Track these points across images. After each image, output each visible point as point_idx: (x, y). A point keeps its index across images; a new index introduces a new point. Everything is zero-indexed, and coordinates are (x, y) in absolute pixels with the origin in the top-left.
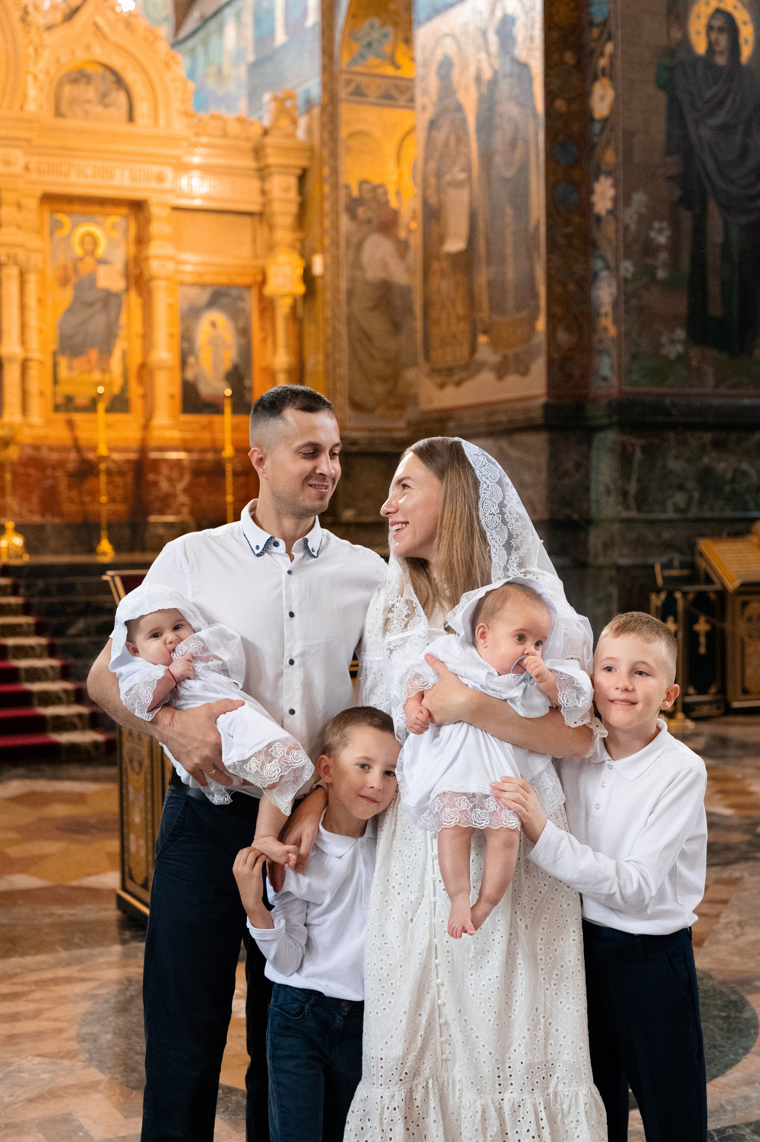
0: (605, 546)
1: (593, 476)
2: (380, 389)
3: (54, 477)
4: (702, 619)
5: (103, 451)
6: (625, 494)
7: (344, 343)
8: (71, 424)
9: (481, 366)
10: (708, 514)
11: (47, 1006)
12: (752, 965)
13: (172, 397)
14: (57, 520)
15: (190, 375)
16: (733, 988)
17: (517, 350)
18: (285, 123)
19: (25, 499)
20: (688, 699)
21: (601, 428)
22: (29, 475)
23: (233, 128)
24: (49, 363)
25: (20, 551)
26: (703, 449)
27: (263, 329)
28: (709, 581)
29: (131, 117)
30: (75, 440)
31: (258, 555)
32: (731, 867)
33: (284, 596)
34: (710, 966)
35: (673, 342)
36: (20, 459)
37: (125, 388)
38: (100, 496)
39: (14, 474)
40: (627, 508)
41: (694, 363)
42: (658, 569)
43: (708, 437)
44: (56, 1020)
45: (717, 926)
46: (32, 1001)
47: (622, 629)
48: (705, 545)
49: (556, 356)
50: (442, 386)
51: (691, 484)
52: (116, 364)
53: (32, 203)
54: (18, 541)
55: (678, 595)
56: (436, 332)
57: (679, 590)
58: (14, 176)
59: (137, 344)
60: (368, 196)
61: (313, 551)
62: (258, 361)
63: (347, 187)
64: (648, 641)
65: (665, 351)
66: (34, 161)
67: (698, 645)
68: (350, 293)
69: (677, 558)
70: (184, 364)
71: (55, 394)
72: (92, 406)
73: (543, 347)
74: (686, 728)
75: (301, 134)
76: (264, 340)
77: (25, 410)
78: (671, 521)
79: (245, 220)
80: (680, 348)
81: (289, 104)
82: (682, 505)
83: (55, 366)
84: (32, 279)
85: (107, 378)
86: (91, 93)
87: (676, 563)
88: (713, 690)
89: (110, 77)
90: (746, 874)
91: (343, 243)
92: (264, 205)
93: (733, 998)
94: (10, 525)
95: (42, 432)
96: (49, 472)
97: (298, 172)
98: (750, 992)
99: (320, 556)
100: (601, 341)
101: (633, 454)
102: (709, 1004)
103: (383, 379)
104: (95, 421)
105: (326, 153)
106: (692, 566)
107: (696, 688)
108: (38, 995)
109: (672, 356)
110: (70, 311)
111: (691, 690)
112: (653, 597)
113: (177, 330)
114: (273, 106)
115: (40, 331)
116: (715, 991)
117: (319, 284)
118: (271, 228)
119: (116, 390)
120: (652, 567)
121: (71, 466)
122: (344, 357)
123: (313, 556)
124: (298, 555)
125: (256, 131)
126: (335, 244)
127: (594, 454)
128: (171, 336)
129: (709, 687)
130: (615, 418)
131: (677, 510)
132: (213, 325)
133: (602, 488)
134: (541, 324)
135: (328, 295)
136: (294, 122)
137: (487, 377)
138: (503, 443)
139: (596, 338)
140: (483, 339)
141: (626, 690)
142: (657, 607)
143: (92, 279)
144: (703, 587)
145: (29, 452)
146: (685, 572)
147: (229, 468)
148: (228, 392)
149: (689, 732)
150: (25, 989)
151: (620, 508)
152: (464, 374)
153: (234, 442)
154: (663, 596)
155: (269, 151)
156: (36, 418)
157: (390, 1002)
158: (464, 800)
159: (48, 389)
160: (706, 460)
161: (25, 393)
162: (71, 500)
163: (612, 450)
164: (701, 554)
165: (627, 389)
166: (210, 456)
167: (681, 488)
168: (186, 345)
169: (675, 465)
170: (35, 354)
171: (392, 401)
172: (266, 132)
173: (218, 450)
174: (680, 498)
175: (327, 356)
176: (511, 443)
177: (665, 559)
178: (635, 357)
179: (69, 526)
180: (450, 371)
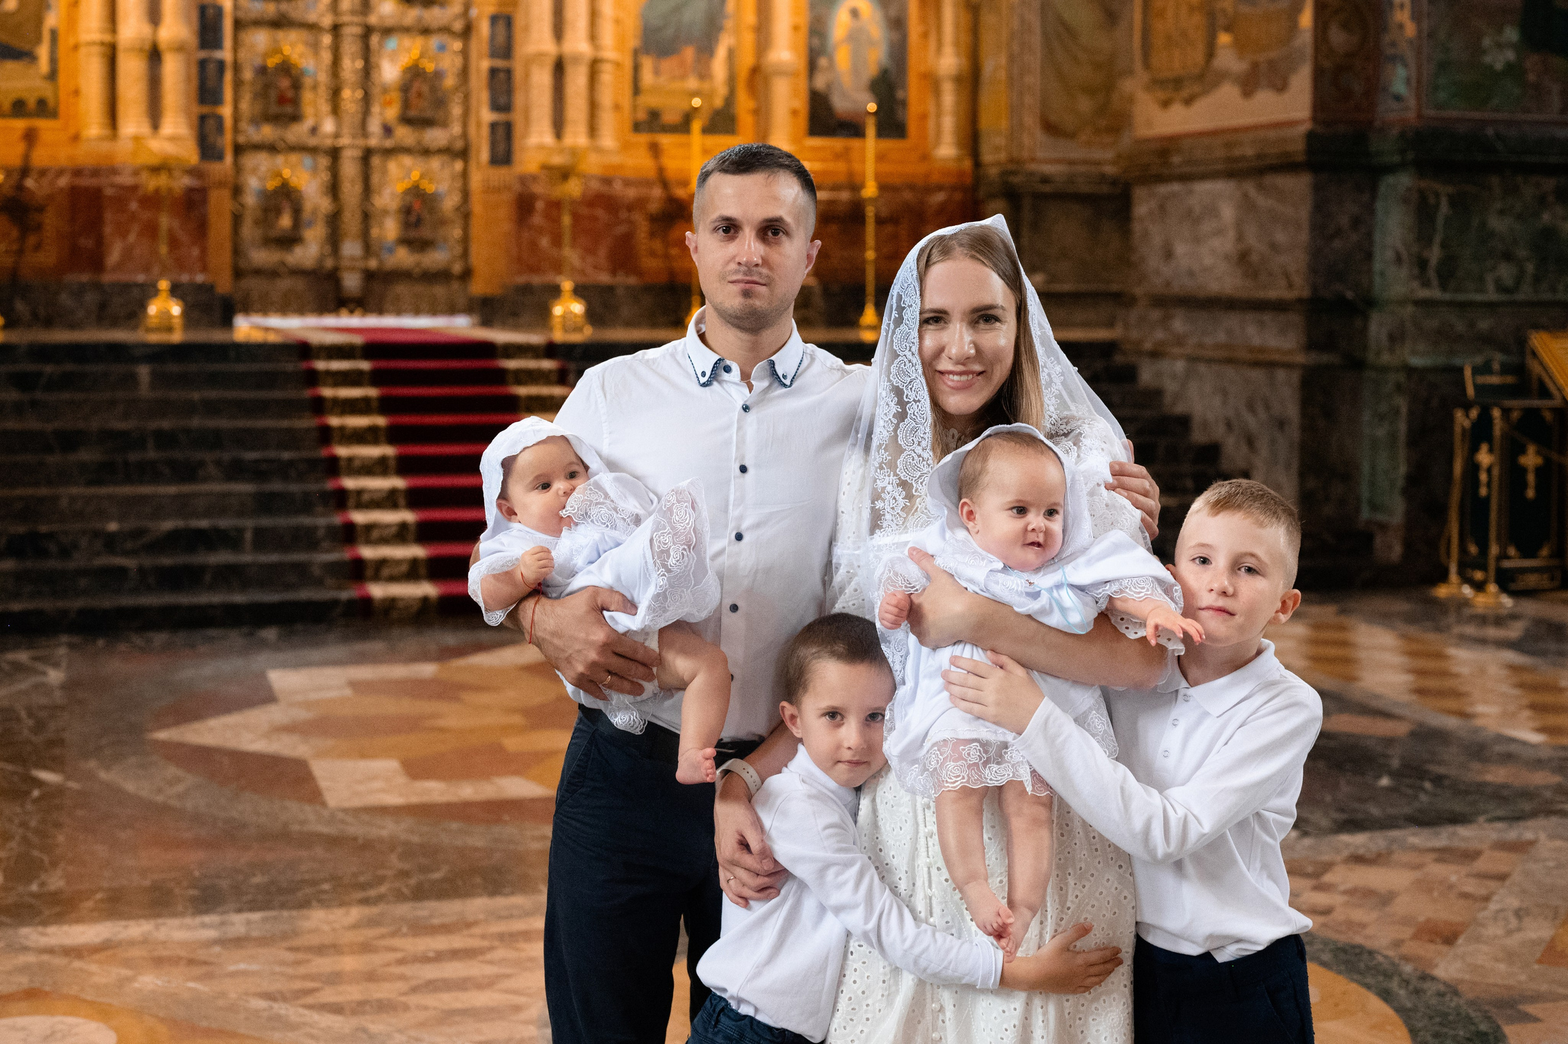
0: (1392, 338)
1: (1377, 237)
2: (1085, 105)
3: (630, 222)
4: (1531, 449)
6: (1422, 264)
7: (1036, 40)
8: (655, 150)
9: (1222, 76)
10: (1547, 296)
11: (508, 971)
12: (1523, 978)
13: (794, 113)
14: (632, 280)
15: (820, 82)
16: (1486, 1012)
17: (1273, 54)
19: (590, 251)
20: (1507, 564)
21: (1390, 169)
22: (595, 219)
24: (628, 63)
25: (580, 321)
26: (1542, 201)
27: (923, 19)
28: (1544, 392)
30: (661, 171)
31: (704, 385)
32: (1522, 824)
33: (735, 443)
34: (1460, 976)
35: (1500, 46)
36: (584, 195)
37: (730, 100)
39: (576, 217)
40: (1426, 284)
41: (1532, 77)
42: (1468, 373)
43: (1549, 184)
44: (516, 992)
45: (1481, 915)
46: (491, 962)
47: (1221, 505)
48: (1540, 341)
49: (1327, 64)
50: (1166, 104)
51: (1522, 253)
52: (719, 67)
54: (577, 308)
55: (1496, 413)
56: (1159, 27)
57: (1497, 405)
59: (749, 39)
61: (785, 377)
62: (915, 65)
64: (1261, 525)
65: (1487, 59)
67: (1524, 485)
69: (1498, 359)
70: (812, 67)
71: (635, 108)
72: (683, 126)
73: (1309, 51)
74: (1501, 605)
76: (925, 35)
77: (593, 130)
78: (1491, 306)
80: (1510, 55)
82: (1509, 282)
83: (637, 68)
85: (706, 86)
87: (1496, 366)
88: (1545, 552)
90: (1542, 836)
93: (1483, 1027)
94: (567, 285)
95: (616, 160)
96: (623, 214)
98: (1511, 1020)
99: (793, 386)
100: (1393, 44)
101: (1437, 206)
102: (1446, 1034)
103: (1090, 91)
104: (688, 146)
106: (1519, 370)
107: (1519, 548)
108: (500, 953)
109: (1499, 66)
111: (1512, 551)
112: (1459, 415)
113: (804, 20)
115: (617, 22)
116: (1458, 1014)
119: (718, 102)
120: (1460, 370)
121: (654, 207)
122: (1034, 60)
123: (785, 385)
124: (759, 385)
127: (1379, 205)
128: (796, 28)
129: (1539, 547)
130: (1410, 156)
131: (1501, 288)
132: (855, 13)
133: (1390, 254)
134: (1306, 19)
137: (1229, 92)
138: (1250, 187)
139: (1387, 39)
140: (1224, 39)
141: (1224, 593)
142: (1464, 430)
144: (1536, 403)
145: (595, 185)
146: (1509, 379)
147: (870, 212)
148: (872, 107)
149: (1505, 612)
150: (485, 943)
151: (1415, 284)
152: (1196, 88)
153: (878, 176)
154: (1474, 413)
156: (608, 140)
157: (862, 1031)
158: (975, 749)
159: (626, 101)
160: (1546, 217)
161: (593, 106)
162: (653, 254)
163: (1405, 201)
164: (1534, 354)
165: (1432, 113)
166: (845, 196)
167: (1508, 257)
168: (816, 42)
169: (1498, 224)
170: (609, 52)
171: (1103, 123)
173: (855, 186)
174: (1506, 272)
175: (1011, 59)
176: (1260, 187)
177: (1479, 360)
178: (1443, 66)
179: (648, 289)
180: (1177, 83)
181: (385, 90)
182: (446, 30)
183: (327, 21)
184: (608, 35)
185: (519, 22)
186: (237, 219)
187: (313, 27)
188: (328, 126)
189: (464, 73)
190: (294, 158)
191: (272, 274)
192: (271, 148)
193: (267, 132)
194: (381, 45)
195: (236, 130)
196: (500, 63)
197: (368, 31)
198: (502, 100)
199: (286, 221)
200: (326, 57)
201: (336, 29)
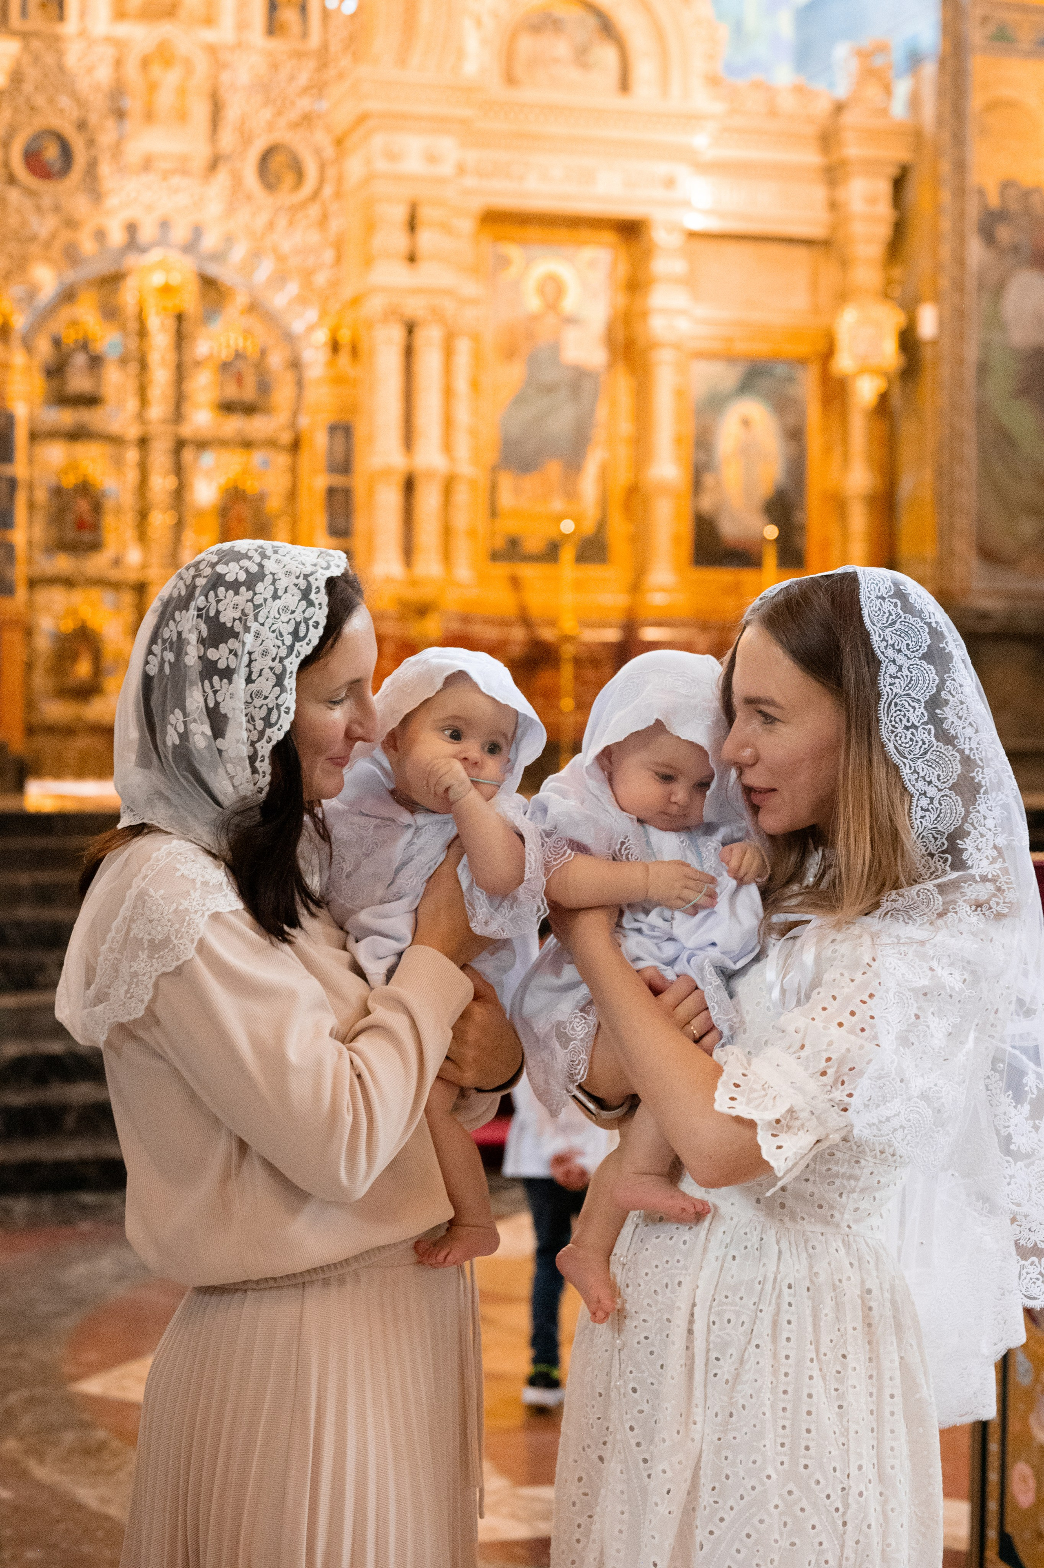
2: (1027, 527)
5: (569, 625)
7: (970, 451)
8: (515, 583)
13: (677, 539)
15: (706, 503)
18: (873, 92)
23: (787, 103)
24: (484, 481)
27: (826, 431)
29: (624, 84)
30: (523, 608)
37: (602, 525)
38: (559, 698)
53: (466, 225)
58: (440, 181)
59: (623, 452)
60: (1014, 206)
62: (819, 483)
63: (981, 192)
66: (471, 156)
68: (983, 369)
70: (697, 486)
71: (492, 533)
72: (550, 554)
75: (898, 108)
76: (827, 449)
77: (447, 556)
79: (801, 253)
81: (879, 61)
83: (494, 488)
84: (463, 348)
86: (561, 48)
89: (592, 22)
91: (971, 284)
92: (834, 227)
95: (473, 595)
97: (893, 171)
104: (558, 577)
105: (946, 137)
110: (520, 400)
113: (688, 431)
114: (854, 65)
115: (473, 433)
117: (927, 354)
118: (845, 263)
119: (589, 527)
121: (515, 651)
125: (822, 107)
126: (959, 286)
128: (679, 440)
132: (746, 423)
135: (945, 371)
136: (888, 90)
143: (555, 348)
145: (456, 624)
148: (772, 533)
155: (849, 136)
156: (464, 571)
159: (482, 525)
161: (447, 530)
168: (701, 456)
170: (465, 469)
172: (839, 108)
175: (940, 474)
181: (200, 514)
182: (271, 443)
183: (133, 432)
184: (463, 447)
185: (360, 431)
186: (29, 667)
187: (115, 440)
188: (134, 556)
189: (292, 495)
190: (95, 594)
191: (67, 731)
192: (68, 582)
193: (63, 564)
194: (196, 459)
195: (30, 561)
196: (338, 481)
197: (180, 445)
198: (341, 523)
199: (83, 669)
200: (132, 476)
201: (143, 442)
